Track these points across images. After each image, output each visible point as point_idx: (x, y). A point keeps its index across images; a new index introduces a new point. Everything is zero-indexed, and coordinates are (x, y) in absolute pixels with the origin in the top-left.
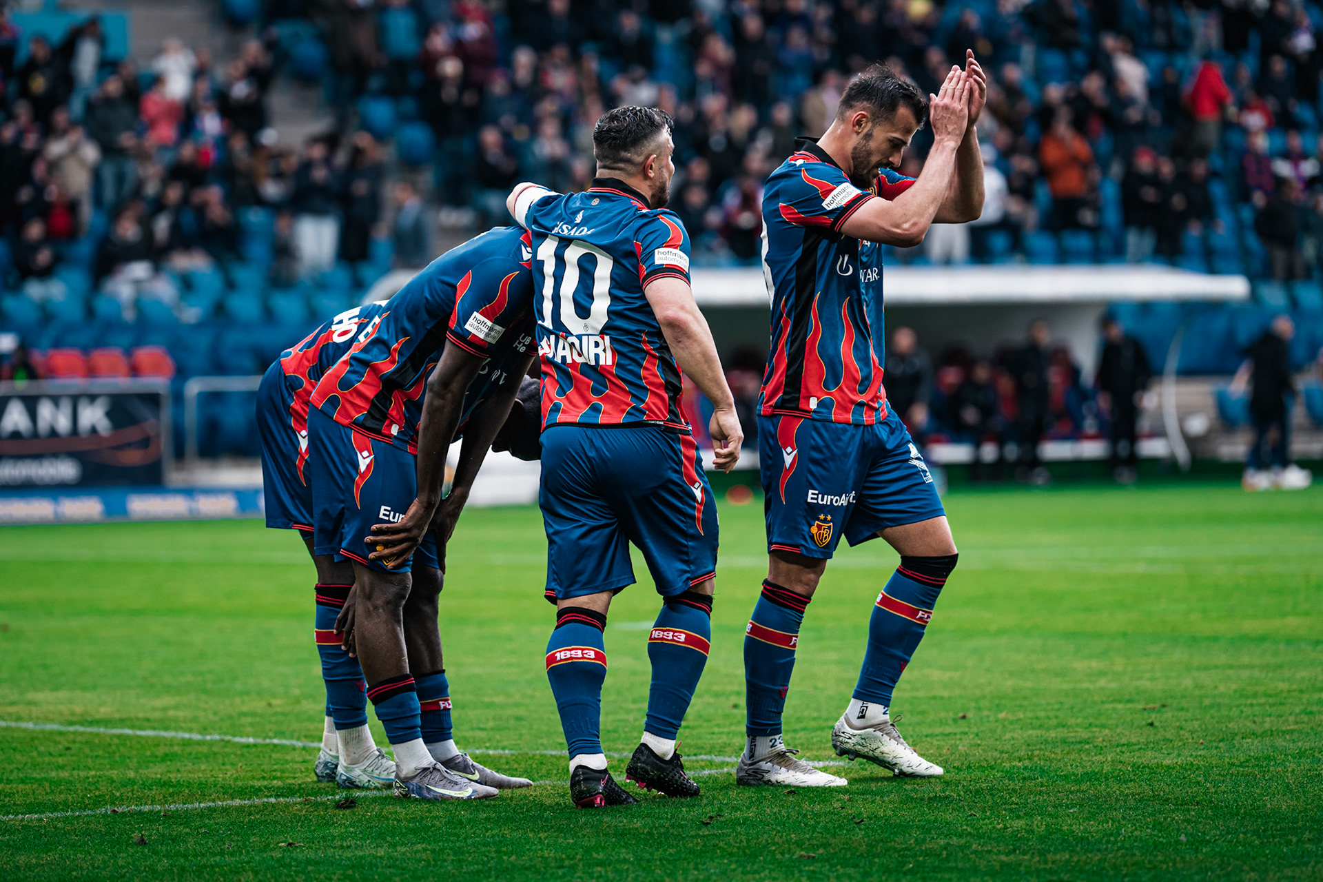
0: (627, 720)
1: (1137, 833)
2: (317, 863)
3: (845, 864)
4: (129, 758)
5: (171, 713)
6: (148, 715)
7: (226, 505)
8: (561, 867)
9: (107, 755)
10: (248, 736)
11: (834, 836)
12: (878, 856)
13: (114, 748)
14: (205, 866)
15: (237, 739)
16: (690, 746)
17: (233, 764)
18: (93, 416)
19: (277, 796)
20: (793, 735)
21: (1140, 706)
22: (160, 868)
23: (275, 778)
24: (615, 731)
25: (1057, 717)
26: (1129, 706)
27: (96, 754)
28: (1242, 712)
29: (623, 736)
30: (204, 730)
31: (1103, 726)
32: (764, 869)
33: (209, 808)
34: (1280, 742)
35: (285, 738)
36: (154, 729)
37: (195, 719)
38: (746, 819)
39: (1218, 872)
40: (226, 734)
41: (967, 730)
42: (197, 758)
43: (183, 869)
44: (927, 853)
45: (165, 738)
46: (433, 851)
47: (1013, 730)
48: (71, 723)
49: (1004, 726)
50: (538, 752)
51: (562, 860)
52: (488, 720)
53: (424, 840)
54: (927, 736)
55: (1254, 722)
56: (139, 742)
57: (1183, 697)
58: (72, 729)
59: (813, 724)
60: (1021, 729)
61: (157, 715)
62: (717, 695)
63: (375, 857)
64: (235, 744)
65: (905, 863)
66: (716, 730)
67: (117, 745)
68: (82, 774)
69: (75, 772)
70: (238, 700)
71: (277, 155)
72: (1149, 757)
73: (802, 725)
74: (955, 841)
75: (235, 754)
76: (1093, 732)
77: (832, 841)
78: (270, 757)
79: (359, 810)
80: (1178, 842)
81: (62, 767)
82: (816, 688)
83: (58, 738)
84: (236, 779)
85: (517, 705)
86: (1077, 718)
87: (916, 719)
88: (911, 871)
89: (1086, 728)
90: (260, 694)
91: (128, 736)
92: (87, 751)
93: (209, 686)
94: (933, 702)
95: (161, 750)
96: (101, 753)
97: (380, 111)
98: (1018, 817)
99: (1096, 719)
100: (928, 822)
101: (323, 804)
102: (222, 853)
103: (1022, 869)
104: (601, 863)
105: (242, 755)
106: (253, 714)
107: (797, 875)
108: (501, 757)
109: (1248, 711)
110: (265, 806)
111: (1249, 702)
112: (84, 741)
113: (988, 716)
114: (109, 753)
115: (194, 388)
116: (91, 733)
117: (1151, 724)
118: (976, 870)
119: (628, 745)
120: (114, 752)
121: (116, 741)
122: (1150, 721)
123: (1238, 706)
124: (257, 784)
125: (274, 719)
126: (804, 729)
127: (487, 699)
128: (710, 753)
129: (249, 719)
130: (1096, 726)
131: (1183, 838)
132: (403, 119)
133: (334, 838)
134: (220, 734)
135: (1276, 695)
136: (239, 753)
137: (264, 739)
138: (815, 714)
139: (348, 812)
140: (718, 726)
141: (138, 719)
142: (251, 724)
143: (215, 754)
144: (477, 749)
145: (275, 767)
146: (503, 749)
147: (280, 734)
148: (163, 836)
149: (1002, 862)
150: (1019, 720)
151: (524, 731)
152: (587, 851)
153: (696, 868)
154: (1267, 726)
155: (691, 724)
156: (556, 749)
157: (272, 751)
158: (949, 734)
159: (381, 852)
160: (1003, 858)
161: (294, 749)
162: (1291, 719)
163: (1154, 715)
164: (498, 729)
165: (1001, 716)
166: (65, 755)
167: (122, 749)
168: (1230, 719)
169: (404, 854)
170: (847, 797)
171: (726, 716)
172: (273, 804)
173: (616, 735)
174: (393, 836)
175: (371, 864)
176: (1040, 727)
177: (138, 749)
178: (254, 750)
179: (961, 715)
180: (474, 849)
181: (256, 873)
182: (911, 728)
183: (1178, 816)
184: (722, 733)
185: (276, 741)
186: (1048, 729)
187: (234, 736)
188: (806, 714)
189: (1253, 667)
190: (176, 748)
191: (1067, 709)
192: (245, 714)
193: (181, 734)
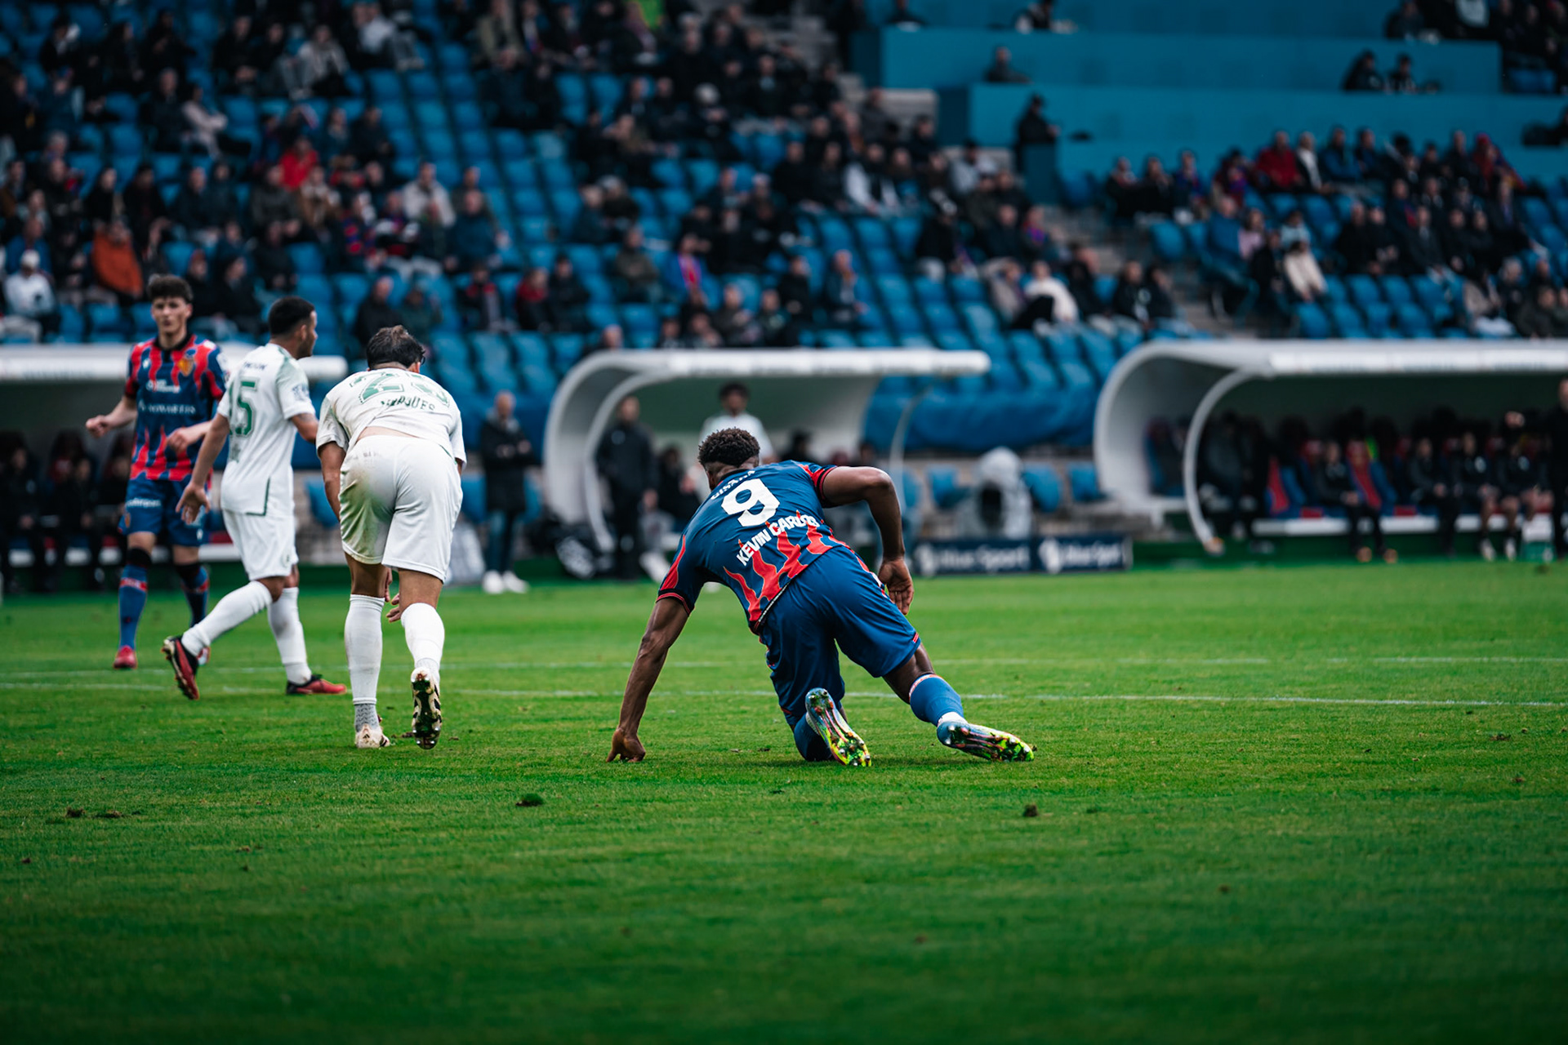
21: (231, 848)
25: (135, 861)
26: (218, 847)
28: (348, 854)
34: (394, 889)
41: (32, 875)
47: (86, 876)
49: (75, 871)
55: (363, 865)
57: (280, 836)
60: (95, 875)
72: (246, 906)
76: (179, 878)
80: (277, 1003)
86: (159, 861)
89: (170, 873)
99: (182, 863)
109: (356, 852)
111: (356, 842)
113: (56, 860)
117: (245, 869)
122: (243, 865)
123: (344, 848)
130: (181, 871)
135: (387, 835)
150: (91, 864)
154: (378, 869)
158: (12, 881)
162: (405, 862)
163: (247, 858)
165: (72, 859)
168: (336, 861)
176: (117, 872)
179: (24, 858)
183: (278, 973)
186: (126, 875)
191: (147, 852)
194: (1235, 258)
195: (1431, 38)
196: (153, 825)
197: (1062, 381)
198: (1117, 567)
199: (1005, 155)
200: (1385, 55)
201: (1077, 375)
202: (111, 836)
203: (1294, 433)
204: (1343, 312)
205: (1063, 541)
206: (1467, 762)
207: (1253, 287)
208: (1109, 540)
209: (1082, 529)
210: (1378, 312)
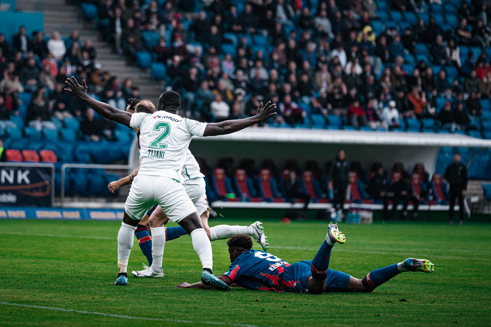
0: (240, 311)
4: (36, 317)
5: (53, 299)
6: (44, 300)
7: (76, 215)
9: (27, 316)
10: (85, 311)
13: (30, 313)
15: (80, 312)
17: (78, 322)
18: (23, 176)
20: (308, 320)
24: (235, 315)
25: (417, 317)
26: (447, 314)
27: (22, 315)
29: (238, 317)
30: (66, 307)
35: (100, 312)
36: (46, 306)
37: (63, 303)
40: (75, 309)
41: (380, 321)
42: (64, 318)
45: (51, 310)
47: (399, 322)
48: (12, 302)
49: (395, 320)
50: (203, 322)
52: (183, 308)
54: (363, 323)
56: (40, 311)
58: (12, 304)
59: (316, 316)
60: (402, 321)
61: (48, 300)
64: (80, 313)
67: (31, 312)
68: (17, 323)
69: (14, 322)
70: (81, 296)
71: (102, 73)
73: (312, 316)
75: (80, 318)
76: (432, 324)
78: (94, 319)
81: (7, 320)
83: (7, 308)
86: (426, 318)
87: (359, 315)
89: (429, 322)
90: (89, 293)
91: (35, 308)
92: (19, 314)
94: (365, 309)
95: (49, 315)
96: (24, 315)
105: (82, 318)
106: (87, 302)
108: (188, 323)
112: (18, 310)
113: (389, 316)
114: (28, 315)
115: (65, 166)
116: (21, 307)
117: (456, 322)
119: (240, 321)
120: (30, 315)
121: (31, 310)
122: (455, 321)
125: (95, 304)
126: (313, 317)
130: (433, 322)
134: (73, 309)
136: (81, 317)
137: (91, 312)
138: (317, 312)
140: (277, 314)
141: (40, 301)
142: (86, 306)
143: (71, 317)
144: (179, 320)
145: (96, 324)
146: (189, 320)
147: (98, 310)
150: (401, 318)
151: (198, 313)
155: (266, 314)
156: (211, 321)
157: (94, 317)
158: (373, 322)
161: (103, 316)
164: (187, 312)
165: (394, 315)
166: (10, 315)
167: (33, 313)
173: (235, 317)
177: (40, 314)
178: (87, 316)
179: (377, 314)
182: (356, 319)
184: (279, 318)
185: (96, 313)
186: (413, 322)
187: (79, 310)
188: (313, 311)
190: (55, 314)
191: (421, 314)
192: (84, 302)
193: (57, 308)
196: (424, 304)
202: (408, 308)
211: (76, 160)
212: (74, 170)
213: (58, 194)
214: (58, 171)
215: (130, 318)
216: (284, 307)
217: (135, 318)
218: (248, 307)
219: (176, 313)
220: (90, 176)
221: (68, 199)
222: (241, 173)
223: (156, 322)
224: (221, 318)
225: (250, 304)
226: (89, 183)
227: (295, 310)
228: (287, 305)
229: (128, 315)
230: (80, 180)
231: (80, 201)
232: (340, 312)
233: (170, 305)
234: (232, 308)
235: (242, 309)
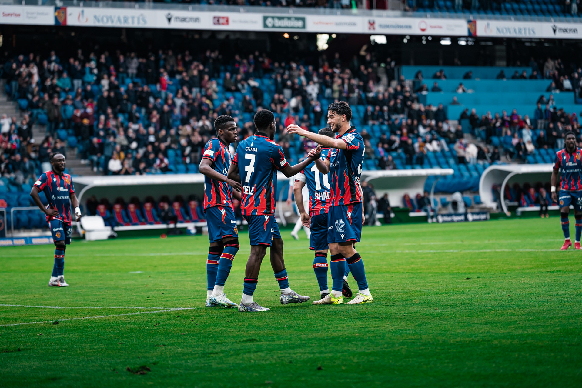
1: (273, 325)
2: (48, 339)
3: (193, 336)
5: (7, 299)
7: (23, 242)
8: (115, 339)
10: (29, 305)
11: (190, 328)
12: (202, 333)
14: (17, 341)
15: (26, 306)
16: (150, 305)
17: (24, 313)
19: (37, 321)
21: (273, 291)
22: (4, 342)
23: (36, 316)
30: (16, 304)
31: (263, 296)
32: (171, 338)
33: (18, 325)
35: (39, 305)
36: (2, 304)
37: (14, 301)
38: (166, 324)
39: (295, 335)
40: (22, 305)
42: (14, 311)
43: (11, 342)
44: (216, 332)
45: (6, 306)
46: (80, 335)
50: (109, 308)
51: (115, 337)
53: (77, 332)
61: (3, 300)
62: (158, 291)
63: (64, 337)
64: (25, 308)
65: (210, 335)
66: (158, 300)
70: (26, 295)
71: (34, 146)
74: (223, 329)
75: (25, 310)
77: (190, 329)
78: (35, 311)
79: (59, 325)
80: (284, 327)
82: (185, 288)
84: (25, 317)
85: (103, 295)
88: (211, 337)
90: (32, 293)
93: (18, 291)
95: (4, 310)
97: (63, 133)
98: (240, 322)
100: (216, 324)
101: (49, 323)
102: (21, 337)
103: (242, 336)
104: (126, 337)
105: (27, 310)
106: (30, 299)
107: (180, 339)
108: (98, 309)
110: (33, 324)
115: (12, 210)
118: (229, 336)
124: (31, 318)
125: (36, 300)
127: (95, 293)
128: (156, 306)
129: (29, 300)
131: (285, 326)
132: (69, 135)
133: (52, 332)
135: (310, 287)
137: (33, 306)
139: (56, 325)
142: (29, 302)
143: (19, 310)
145: (36, 313)
147: (37, 304)
148: (5, 333)
149: (236, 334)
151: (105, 302)
152: (123, 334)
153: (153, 338)
157: (35, 309)
159: (66, 336)
160: (237, 333)
161: (41, 308)
162: (314, 293)
163: (277, 293)
164: (98, 301)
169: (72, 336)
170: (194, 318)
171: (160, 296)
172: (36, 324)
174: (69, 332)
175: (63, 339)
178: (30, 309)
180: (91, 335)
181: (31, 343)
183: (284, 320)
185: (36, 306)
188: (182, 295)
189: (304, 279)
190: (9, 309)
192: (28, 299)
193: (10, 305)
194: (512, 145)
195: (558, 92)
197: (471, 176)
198: (486, 219)
199: (456, 122)
200: (547, 96)
201: (475, 174)
203: (527, 187)
204: (538, 158)
205: (473, 214)
206: (567, 264)
207: (516, 152)
208: (483, 213)
209: (477, 210)
210: (547, 158)
211: (20, 205)
212: (19, 212)
213: (9, 228)
214: (8, 213)
215: (59, 308)
216: (163, 294)
217: (63, 308)
218: (138, 296)
219: (90, 303)
220: (30, 215)
221: (16, 231)
222: (132, 207)
223: (77, 309)
224: (121, 304)
225: (140, 293)
226: (30, 220)
227: (170, 295)
228: (164, 292)
229: (58, 306)
230: (24, 218)
231: (24, 232)
232: (200, 294)
233: (86, 297)
234: (128, 296)
235: (134, 297)
